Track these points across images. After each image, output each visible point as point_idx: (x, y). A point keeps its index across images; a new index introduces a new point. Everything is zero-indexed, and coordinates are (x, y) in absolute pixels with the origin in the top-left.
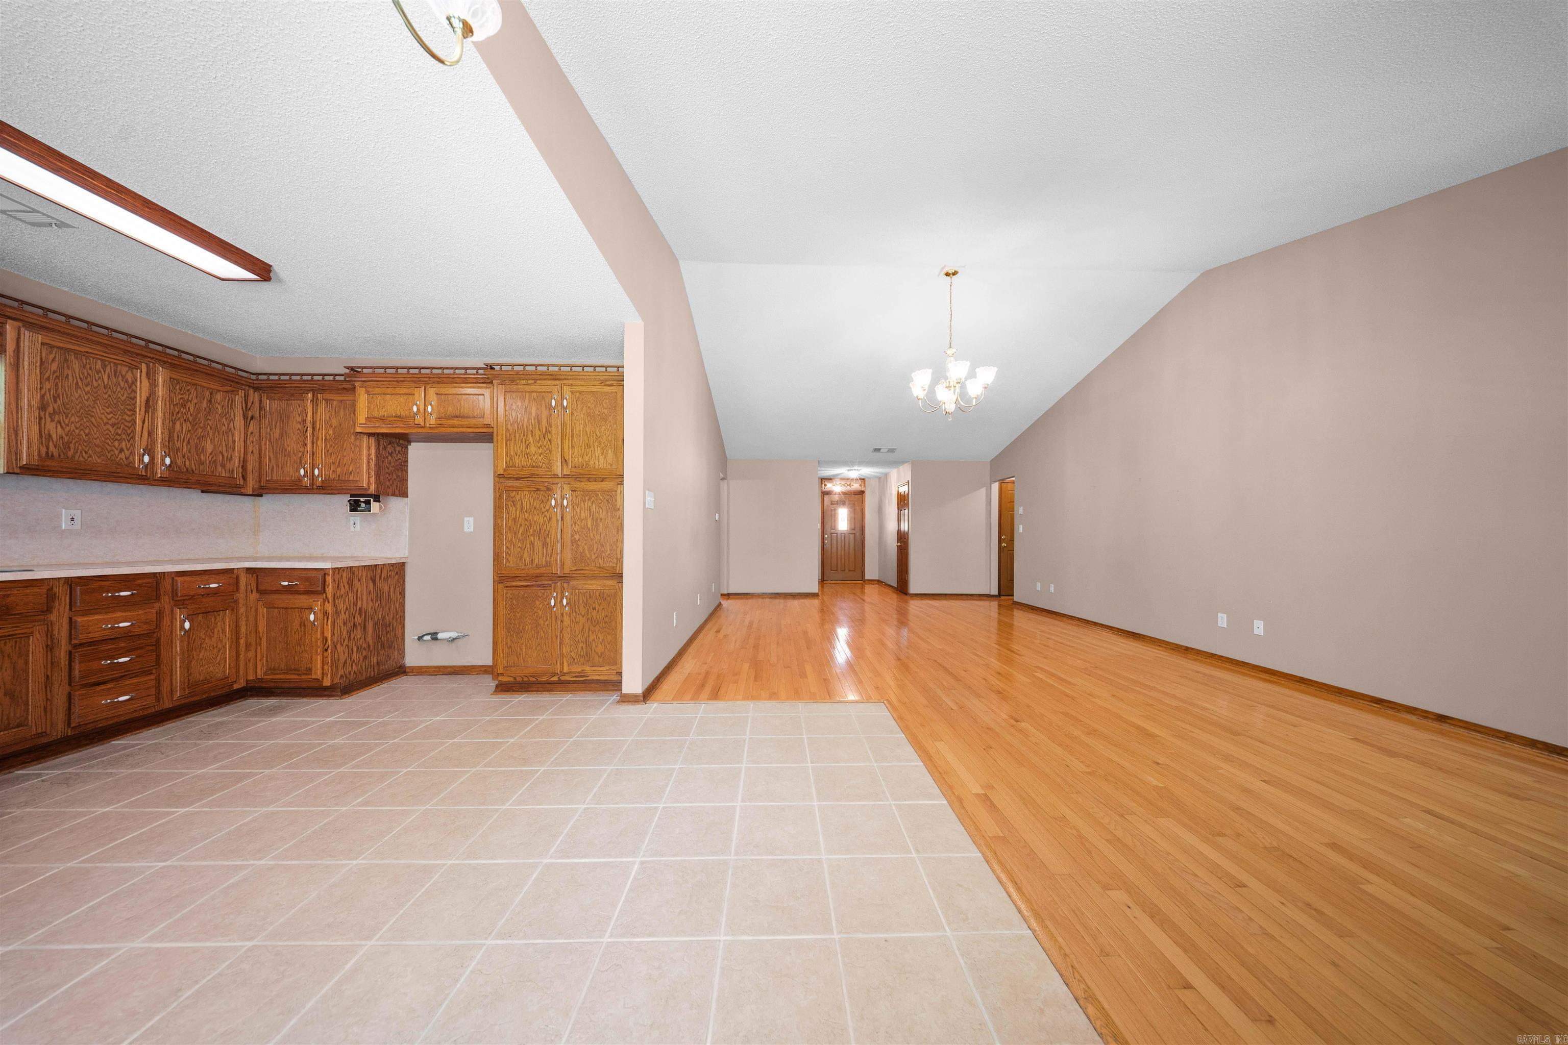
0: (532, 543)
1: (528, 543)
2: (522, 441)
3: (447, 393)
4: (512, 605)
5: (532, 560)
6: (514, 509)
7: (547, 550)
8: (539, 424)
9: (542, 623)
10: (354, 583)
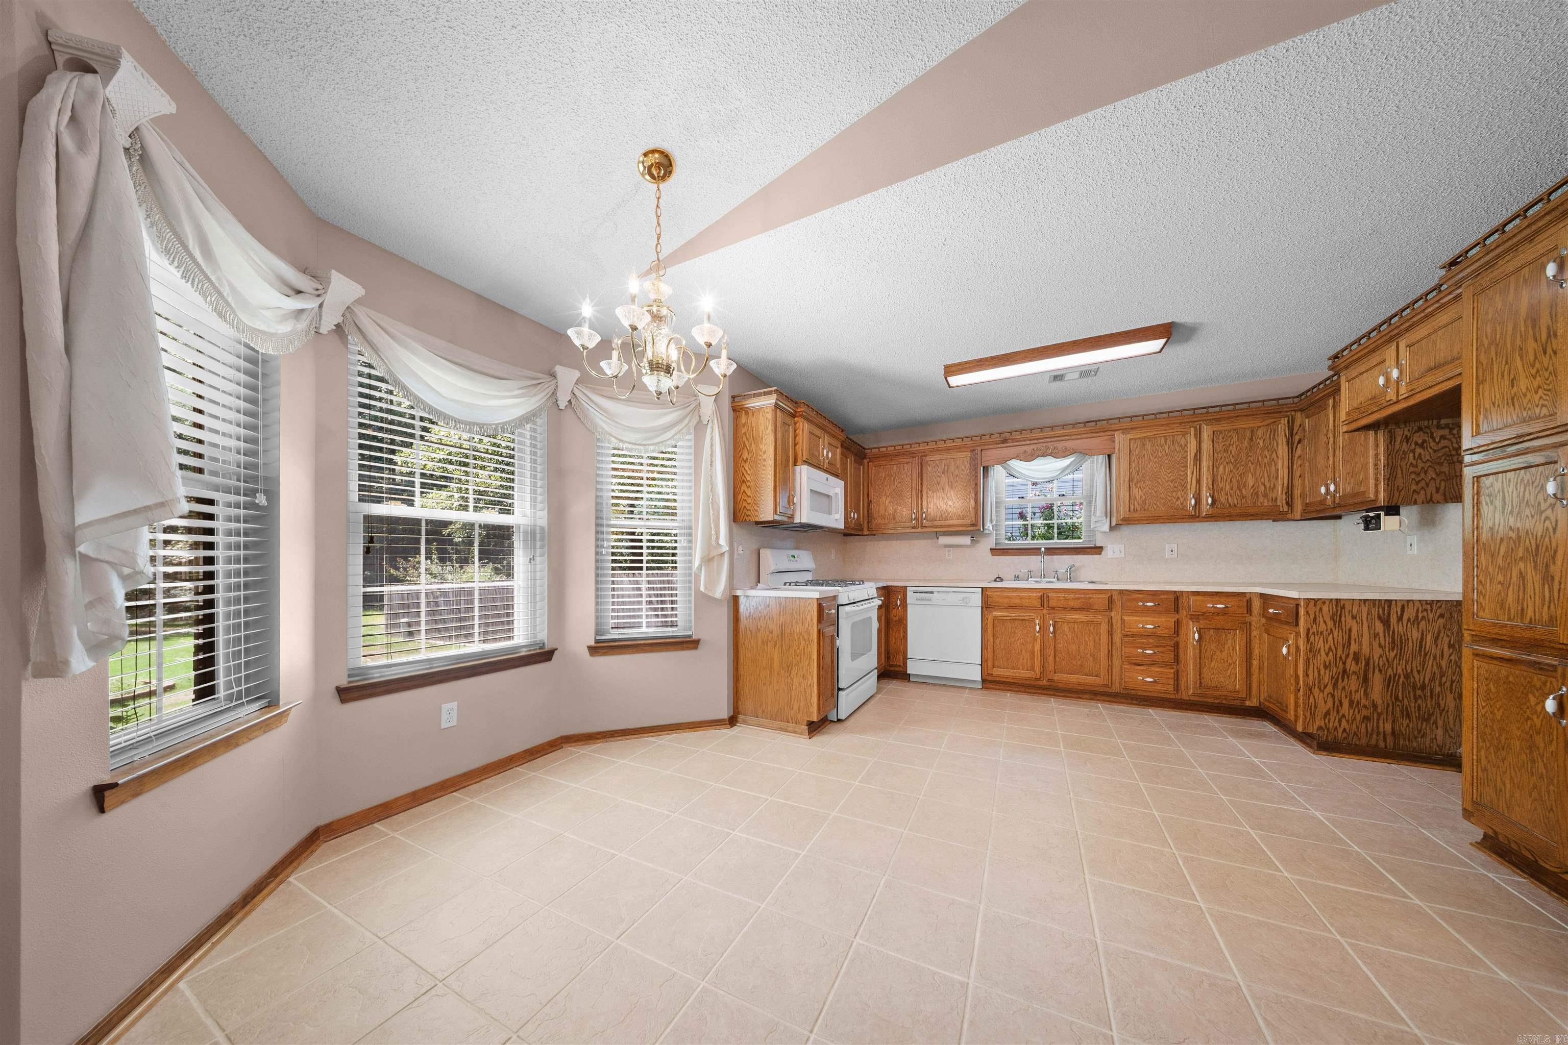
0: (1522, 576)
1: (1515, 574)
2: (1503, 376)
3: (1418, 338)
4: (1488, 691)
5: (1522, 609)
6: (1491, 508)
7: (1551, 590)
8: (1534, 327)
9: (1542, 745)
10: (1343, 619)
